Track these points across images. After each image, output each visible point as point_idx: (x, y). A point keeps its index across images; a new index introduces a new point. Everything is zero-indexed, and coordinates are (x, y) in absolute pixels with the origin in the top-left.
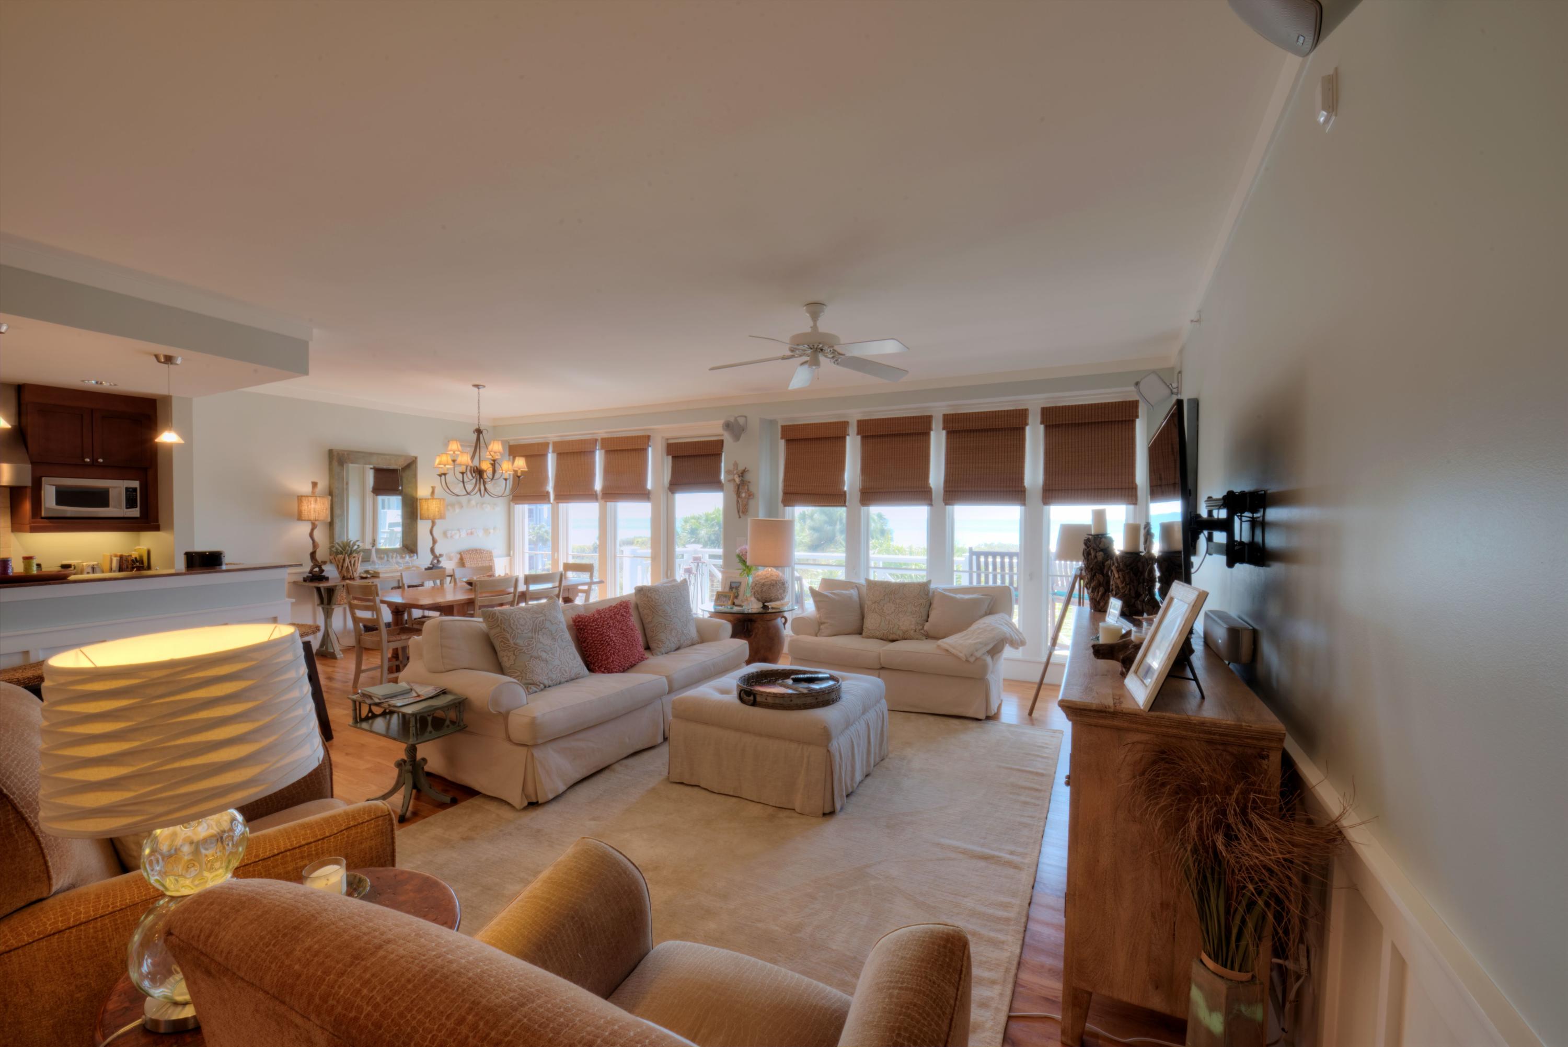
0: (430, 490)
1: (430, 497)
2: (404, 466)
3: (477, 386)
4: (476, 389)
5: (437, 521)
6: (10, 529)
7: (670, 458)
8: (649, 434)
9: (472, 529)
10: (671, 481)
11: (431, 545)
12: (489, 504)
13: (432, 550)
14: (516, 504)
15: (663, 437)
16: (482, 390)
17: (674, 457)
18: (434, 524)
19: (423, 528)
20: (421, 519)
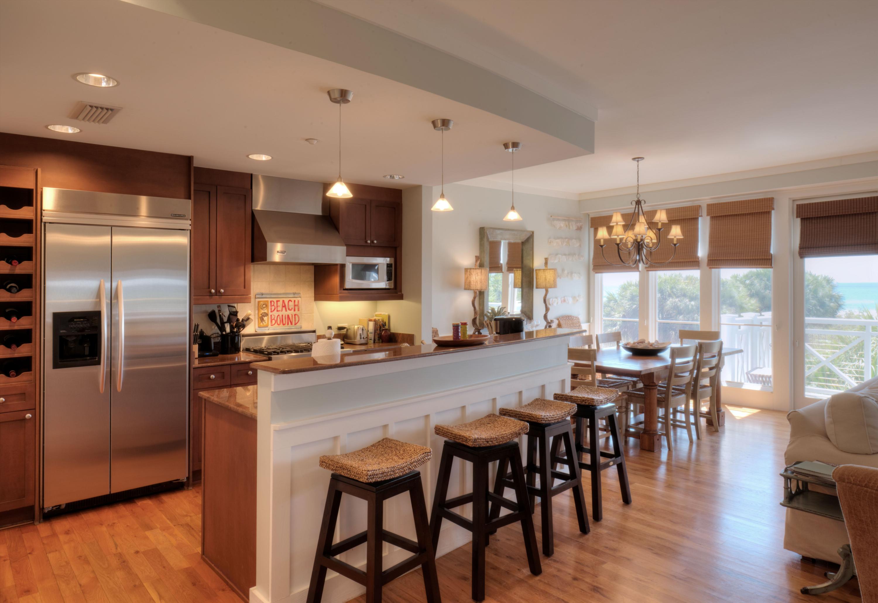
0: (544, 261)
1: (544, 268)
2: (525, 239)
3: (637, 159)
4: (635, 163)
5: (550, 290)
6: (313, 298)
7: (799, 220)
8: (773, 196)
9: (564, 297)
10: (800, 244)
11: (544, 312)
12: (575, 273)
13: (545, 317)
14: (596, 273)
15: (790, 199)
16: (641, 162)
17: (802, 219)
18: (547, 291)
19: (538, 295)
20: (537, 288)
